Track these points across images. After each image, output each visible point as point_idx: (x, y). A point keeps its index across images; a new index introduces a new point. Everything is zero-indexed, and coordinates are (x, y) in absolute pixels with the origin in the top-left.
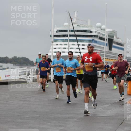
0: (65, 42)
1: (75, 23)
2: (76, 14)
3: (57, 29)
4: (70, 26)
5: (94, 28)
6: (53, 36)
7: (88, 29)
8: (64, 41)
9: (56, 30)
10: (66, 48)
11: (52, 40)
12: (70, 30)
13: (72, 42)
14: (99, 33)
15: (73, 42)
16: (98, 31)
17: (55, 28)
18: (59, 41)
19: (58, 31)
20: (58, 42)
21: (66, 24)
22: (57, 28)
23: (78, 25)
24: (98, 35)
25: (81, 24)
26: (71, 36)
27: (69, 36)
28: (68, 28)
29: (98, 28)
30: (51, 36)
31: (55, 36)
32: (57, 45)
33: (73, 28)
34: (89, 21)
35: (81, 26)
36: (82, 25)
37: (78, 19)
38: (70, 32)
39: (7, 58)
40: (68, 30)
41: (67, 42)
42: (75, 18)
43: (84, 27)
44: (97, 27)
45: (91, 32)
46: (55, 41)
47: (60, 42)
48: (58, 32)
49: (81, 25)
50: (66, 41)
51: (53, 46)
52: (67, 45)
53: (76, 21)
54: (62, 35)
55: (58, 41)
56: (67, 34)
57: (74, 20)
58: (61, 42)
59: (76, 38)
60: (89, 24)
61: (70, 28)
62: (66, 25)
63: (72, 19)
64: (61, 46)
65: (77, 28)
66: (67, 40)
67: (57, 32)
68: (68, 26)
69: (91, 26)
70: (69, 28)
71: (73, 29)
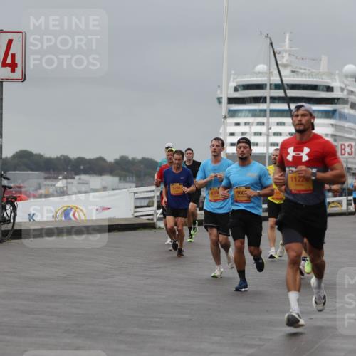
0: (259, 116)
1: (285, 66)
2: (287, 40)
3: (237, 82)
4: (270, 73)
5: (337, 77)
6: (225, 101)
7: (320, 80)
8: (254, 113)
9: (233, 84)
10: (260, 134)
11: (224, 113)
12: (271, 85)
13: (277, 116)
14: (352, 92)
15: (282, 116)
16: (348, 88)
17: (232, 79)
18: (243, 114)
19: (239, 86)
20: (240, 117)
21: (261, 67)
22: (238, 80)
23: (293, 72)
24: (348, 98)
25: (302, 67)
26: (273, 99)
27: (268, 100)
28: (266, 78)
29: (350, 79)
30: (219, 100)
31: (232, 101)
32: (238, 124)
33: (279, 78)
34: (324, 59)
35: (302, 74)
36: (305, 70)
37: (294, 55)
38: (271, 89)
39: (101, 159)
40: (266, 85)
41: (265, 116)
42: (286, 51)
43: (311, 75)
44: (346, 76)
45: (329, 89)
46: (233, 114)
47: (245, 117)
48: (239, 89)
49: (302, 71)
50: (262, 113)
51: (225, 129)
52: (263, 124)
53: (287, 61)
54: (250, 98)
55: (240, 115)
56: (265, 95)
57: (283, 57)
58: (247, 117)
59: (289, 107)
60: (323, 66)
61: (272, 78)
62: (261, 72)
63: (277, 55)
64: (247, 127)
65: (292, 79)
66: (265, 111)
67: (236, 89)
68: (266, 73)
69: (330, 74)
70: (270, 80)
71: (280, 82)
